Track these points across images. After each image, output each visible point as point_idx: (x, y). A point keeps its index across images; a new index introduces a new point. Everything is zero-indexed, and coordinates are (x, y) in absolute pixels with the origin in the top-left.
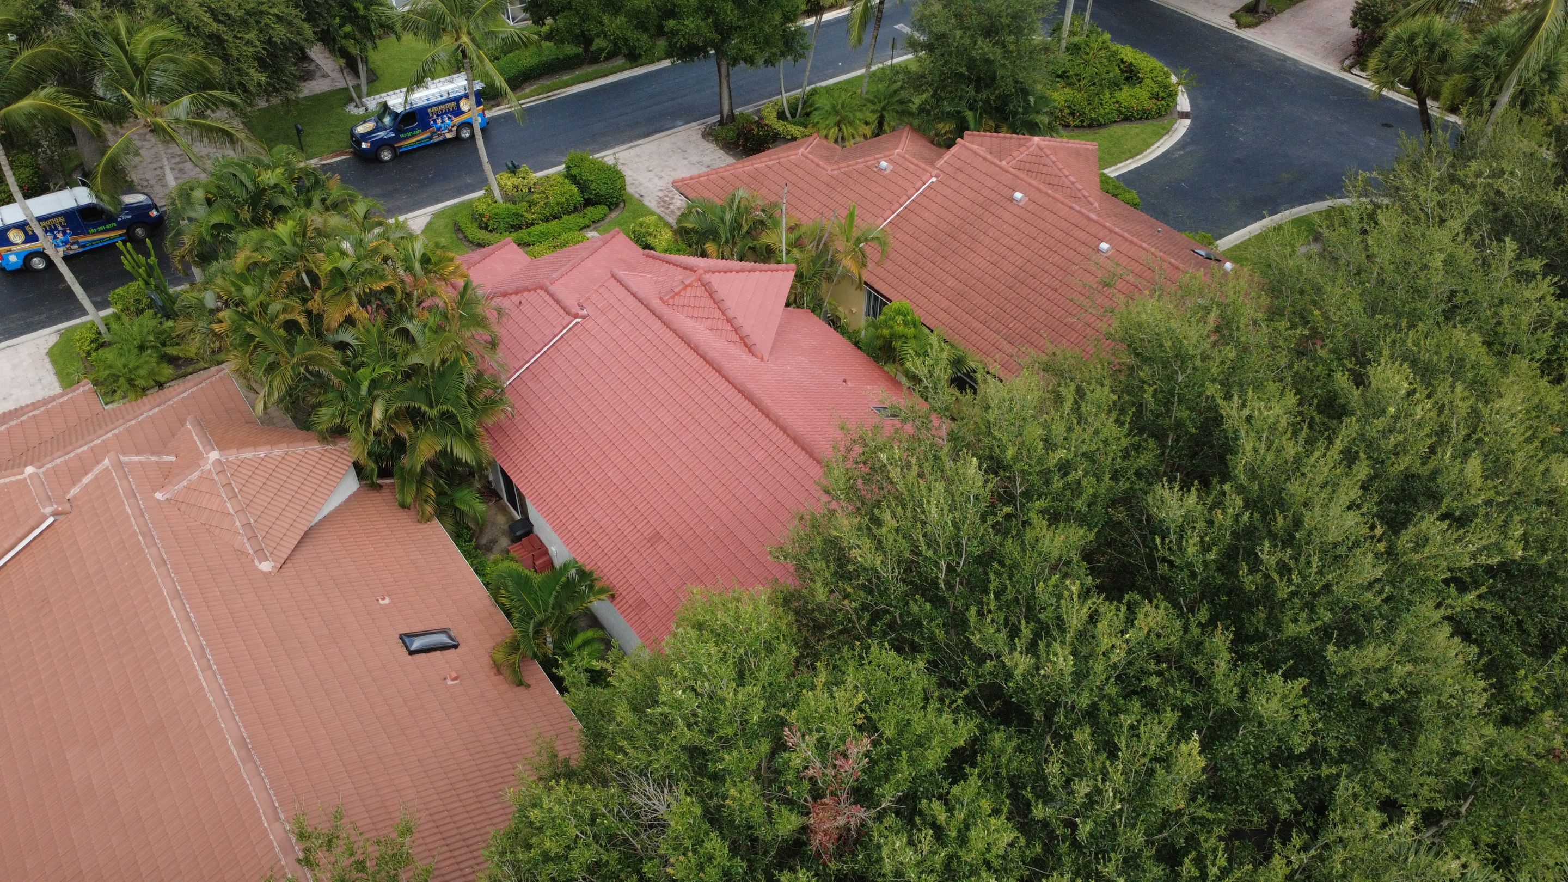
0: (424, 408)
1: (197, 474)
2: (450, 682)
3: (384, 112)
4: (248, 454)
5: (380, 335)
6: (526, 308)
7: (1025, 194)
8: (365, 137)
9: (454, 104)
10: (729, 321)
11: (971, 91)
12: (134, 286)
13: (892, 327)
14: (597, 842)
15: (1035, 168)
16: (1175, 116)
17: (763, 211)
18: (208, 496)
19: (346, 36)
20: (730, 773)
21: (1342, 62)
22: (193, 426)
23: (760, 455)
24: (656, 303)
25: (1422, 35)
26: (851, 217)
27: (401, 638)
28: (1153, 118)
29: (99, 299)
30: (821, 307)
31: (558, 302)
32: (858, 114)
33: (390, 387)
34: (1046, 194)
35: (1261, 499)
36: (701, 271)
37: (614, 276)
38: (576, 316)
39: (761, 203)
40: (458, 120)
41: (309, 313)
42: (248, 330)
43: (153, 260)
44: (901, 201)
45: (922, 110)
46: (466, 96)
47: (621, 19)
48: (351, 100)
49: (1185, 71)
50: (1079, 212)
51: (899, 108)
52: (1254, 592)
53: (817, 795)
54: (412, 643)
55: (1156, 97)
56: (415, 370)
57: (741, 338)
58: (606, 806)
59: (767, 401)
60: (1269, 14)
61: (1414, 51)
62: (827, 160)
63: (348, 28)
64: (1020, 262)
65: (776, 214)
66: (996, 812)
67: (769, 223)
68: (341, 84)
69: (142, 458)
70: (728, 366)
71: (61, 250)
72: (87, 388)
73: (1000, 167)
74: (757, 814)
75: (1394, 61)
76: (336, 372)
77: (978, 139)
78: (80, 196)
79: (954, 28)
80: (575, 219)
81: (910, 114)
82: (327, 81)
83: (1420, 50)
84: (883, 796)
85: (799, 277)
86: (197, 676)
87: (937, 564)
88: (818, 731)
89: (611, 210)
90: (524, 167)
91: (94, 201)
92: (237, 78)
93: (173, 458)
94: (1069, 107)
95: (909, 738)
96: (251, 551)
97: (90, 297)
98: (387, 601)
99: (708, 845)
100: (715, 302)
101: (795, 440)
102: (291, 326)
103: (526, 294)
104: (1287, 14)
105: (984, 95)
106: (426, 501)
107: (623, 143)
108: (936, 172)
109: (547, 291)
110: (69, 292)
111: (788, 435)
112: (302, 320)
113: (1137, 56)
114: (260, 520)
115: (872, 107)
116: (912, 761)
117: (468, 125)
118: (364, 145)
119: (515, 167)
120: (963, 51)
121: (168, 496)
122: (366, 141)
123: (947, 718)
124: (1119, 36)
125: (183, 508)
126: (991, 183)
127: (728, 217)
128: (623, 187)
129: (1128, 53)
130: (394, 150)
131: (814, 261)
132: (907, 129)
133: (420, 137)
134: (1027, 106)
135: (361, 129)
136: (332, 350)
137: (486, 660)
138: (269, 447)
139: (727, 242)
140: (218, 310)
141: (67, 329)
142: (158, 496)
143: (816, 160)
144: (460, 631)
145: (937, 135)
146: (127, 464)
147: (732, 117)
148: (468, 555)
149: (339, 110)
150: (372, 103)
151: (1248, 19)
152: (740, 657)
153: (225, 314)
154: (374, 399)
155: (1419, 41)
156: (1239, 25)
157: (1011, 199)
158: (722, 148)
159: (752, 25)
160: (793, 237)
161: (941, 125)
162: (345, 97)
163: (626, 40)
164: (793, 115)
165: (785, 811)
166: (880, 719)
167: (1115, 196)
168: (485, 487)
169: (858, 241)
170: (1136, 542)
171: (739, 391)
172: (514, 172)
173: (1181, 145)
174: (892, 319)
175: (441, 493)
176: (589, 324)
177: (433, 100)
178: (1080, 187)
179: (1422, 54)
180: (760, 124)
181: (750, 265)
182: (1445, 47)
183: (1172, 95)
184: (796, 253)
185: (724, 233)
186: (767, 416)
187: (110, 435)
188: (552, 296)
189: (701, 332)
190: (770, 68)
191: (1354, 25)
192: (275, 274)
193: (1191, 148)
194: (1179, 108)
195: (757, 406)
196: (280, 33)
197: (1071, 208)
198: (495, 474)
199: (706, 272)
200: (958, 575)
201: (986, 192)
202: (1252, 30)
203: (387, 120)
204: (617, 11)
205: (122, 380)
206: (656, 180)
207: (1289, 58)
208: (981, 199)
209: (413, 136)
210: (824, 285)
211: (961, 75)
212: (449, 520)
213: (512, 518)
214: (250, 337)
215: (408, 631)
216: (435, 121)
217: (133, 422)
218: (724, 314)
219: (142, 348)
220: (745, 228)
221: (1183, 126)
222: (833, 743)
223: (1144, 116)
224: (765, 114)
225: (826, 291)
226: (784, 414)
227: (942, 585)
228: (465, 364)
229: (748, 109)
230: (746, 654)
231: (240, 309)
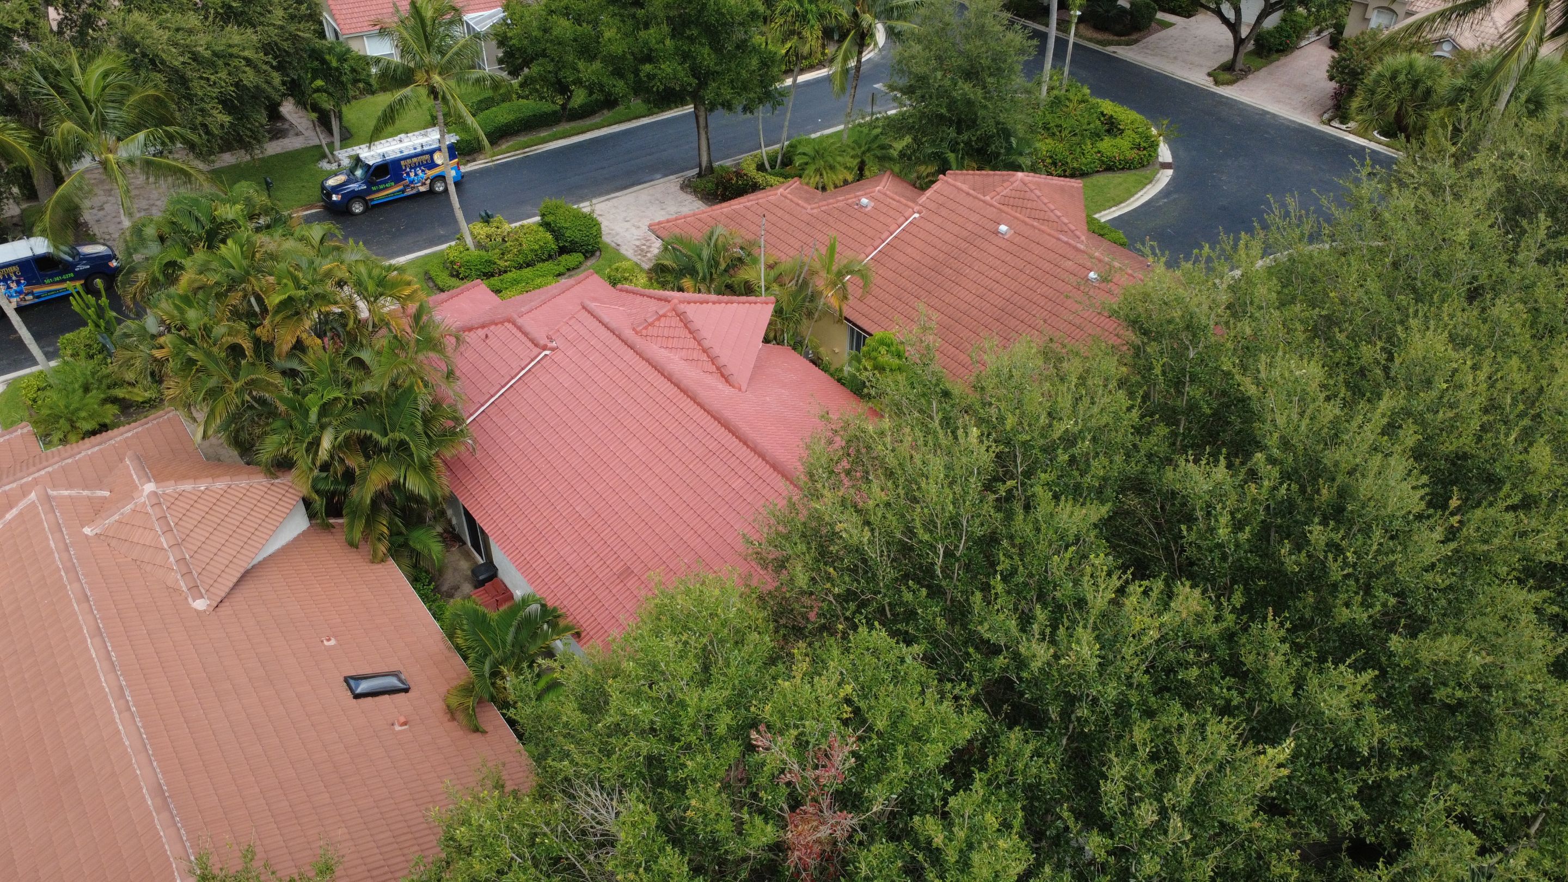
0: (376, 436)
1: (128, 508)
2: (397, 728)
3: (356, 165)
4: (187, 486)
5: (332, 364)
6: (492, 341)
7: (1010, 227)
8: (336, 189)
9: (427, 157)
10: (705, 351)
11: (952, 133)
12: (84, 332)
13: (875, 359)
14: (536, 866)
15: (1020, 203)
16: (1158, 166)
17: (742, 248)
18: (141, 530)
19: (318, 90)
20: (694, 781)
21: (1321, 116)
22: (131, 461)
23: (737, 484)
24: (628, 333)
25: (1404, 72)
26: (832, 249)
27: (346, 680)
28: (1135, 168)
29: (51, 349)
30: (801, 343)
31: (526, 334)
32: (839, 159)
33: (340, 415)
34: (1033, 226)
35: (1296, 471)
36: (676, 301)
37: (584, 308)
38: (545, 348)
39: (739, 241)
40: (432, 173)
41: (257, 341)
42: (190, 353)
43: (104, 301)
44: (883, 237)
45: (902, 154)
46: (439, 149)
47: (597, 65)
48: (324, 156)
49: (1165, 122)
50: (1066, 243)
51: (879, 153)
52: (1296, 574)
53: (795, 803)
54: (357, 687)
55: (1138, 147)
56: (369, 399)
57: (718, 368)
58: (547, 824)
59: (744, 428)
60: (1245, 73)
61: (1397, 88)
62: (807, 200)
63: (319, 83)
64: (1007, 294)
65: (755, 252)
66: (1006, 826)
67: (747, 260)
68: (316, 142)
69: (73, 493)
70: (703, 395)
71: (14, 300)
72: (25, 430)
73: (984, 202)
74: (724, 828)
75: (1378, 97)
76: (283, 399)
77: (961, 178)
78: (37, 246)
79: (935, 70)
80: (548, 265)
81: (890, 159)
82: (301, 138)
83: (1403, 87)
84: (875, 798)
85: (778, 312)
86: (113, 720)
87: (933, 548)
88: (796, 727)
89: (586, 258)
90: (499, 217)
91: (51, 250)
92: (200, 118)
93: (107, 494)
94: (1051, 157)
95: (904, 729)
96: (184, 589)
97: (41, 347)
98: (333, 642)
99: (662, 861)
100: (691, 332)
101: (775, 467)
102: (236, 351)
103: (492, 328)
104: (1263, 72)
105: (965, 137)
106: (379, 540)
107: (601, 195)
108: (917, 208)
109: (514, 324)
110: (20, 341)
111: (767, 462)
112: (247, 345)
113: (1117, 109)
114: (196, 556)
115: (852, 153)
116: (908, 757)
117: (442, 178)
118: (334, 198)
119: (488, 216)
120: (943, 93)
121: (98, 531)
122: (337, 193)
123: (947, 706)
124: (1098, 91)
125: (114, 543)
126: (975, 217)
127: (705, 254)
128: (599, 234)
129: (1108, 107)
130: (366, 203)
131: (794, 296)
132: (888, 173)
133: (392, 190)
134: (1009, 149)
135: (331, 182)
136: (279, 375)
137: (440, 705)
138: (210, 480)
139: (704, 279)
140: (161, 334)
141: (15, 379)
142: (87, 530)
143: (795, 199)
144: (412, 674)
145: (918, 178)
146: (54, 498)
147: (711, 169)
148: (425, 598)
149: (312, 166)
150: (344, 156)
151: (1226, 76)
152: (704, 648)
153: (166, 339)
154: (323, 427)
155: (1401, 78)
156: (1217, 83)
157: (997, 233)
158: (701, 199)
159: (729, 70)
160: (773, 274)
161: (922, 168)
162: (319, 154)
163: (602, 86)
164: (773, 167)
165: (758, 820)
166: (870, 708)
167: (1101, 235)
168: (445, 531)
169: (840, 275)
170: (1151, 533)
171: (716, 418)
172: (488, 222)
173: (1165, 193)
174: (875, 350)
175: (394, 533)
176: (558, 357)
177: (406, 153)
178: (1066, 221)
179: (1405, 90)
180: (738, 174)
181: (726, 298)
182: (1429, 83)
183: (1154, 146)
184: (776, 288)
185: (701, 268)
186: (745, 443)
187: (43, 472)
188: (519, 328)
189: (676, 363)
190: (748, 115)
191: (1331, 78)
192: (219, 296)
193: (1176, 196)
194: (1161, 159)
195: (734, 434)
196: (250, 78)
197: (1058, 239)
198: (457, 514)
199: (680, 302)
200: (958, 560)
201: (970, 226)
202: (1230, 87)
203: (359, 173)
204: (592, 58)
205: (62, 421)
206: (633, 230)
207: (1268, 113)
208: (965, 234)
209: (386, 188)
210: (805, 321)
211: (941, 117)
212: (407, 561)
213: (475, 562)
214: (191, 362)
215: (353, 673)
216: (408, 174)
217: (70, 461)
218: (699, 344)
219: (86, 389)
220: (723, 266)
221: (1165, 176)
222: (812, 741)
223: (1126, 166)
224: (744, 166)
225: (807, 329)
226: (765, 443)
227: (938, 572)
228: (420, 389)
229: (728, 163)
230: (711, 642)
231: (182, 333)
